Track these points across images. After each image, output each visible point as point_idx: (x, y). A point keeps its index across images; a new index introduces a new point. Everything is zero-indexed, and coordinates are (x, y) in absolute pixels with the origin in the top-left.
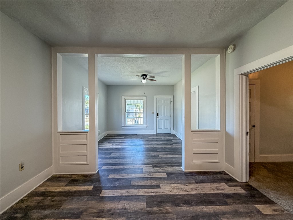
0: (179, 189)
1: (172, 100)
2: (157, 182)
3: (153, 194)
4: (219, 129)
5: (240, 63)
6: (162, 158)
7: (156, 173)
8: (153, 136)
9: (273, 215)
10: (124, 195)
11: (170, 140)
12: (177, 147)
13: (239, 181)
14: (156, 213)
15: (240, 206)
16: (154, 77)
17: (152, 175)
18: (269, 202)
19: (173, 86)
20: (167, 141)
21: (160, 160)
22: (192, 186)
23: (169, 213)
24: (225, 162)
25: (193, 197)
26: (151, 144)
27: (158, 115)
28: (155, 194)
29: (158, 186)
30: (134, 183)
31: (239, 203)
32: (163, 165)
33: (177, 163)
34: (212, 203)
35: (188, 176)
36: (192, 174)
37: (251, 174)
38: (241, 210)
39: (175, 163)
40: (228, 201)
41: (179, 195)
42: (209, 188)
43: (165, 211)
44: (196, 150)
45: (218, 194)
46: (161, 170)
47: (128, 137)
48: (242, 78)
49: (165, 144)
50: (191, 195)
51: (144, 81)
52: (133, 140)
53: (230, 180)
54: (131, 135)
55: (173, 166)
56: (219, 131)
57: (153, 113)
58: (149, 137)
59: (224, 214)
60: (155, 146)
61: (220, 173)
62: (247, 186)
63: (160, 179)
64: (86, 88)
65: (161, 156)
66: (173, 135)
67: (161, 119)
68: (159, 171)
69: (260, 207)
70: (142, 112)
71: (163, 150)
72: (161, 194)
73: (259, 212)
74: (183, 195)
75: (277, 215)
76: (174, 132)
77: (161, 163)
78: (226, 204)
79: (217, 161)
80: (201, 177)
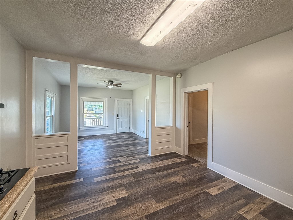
0: (151, 166)
1: (131, 103)
2: (135, 165)
3: (135, 172)
4: (172, 125)
5: (184, 86)
6: (131, 151)
7: (131, 160)
8: (114, 135)
9: (199, 166)
10: (114, 177)
11: (132, 137)
12: (139, 141)
13: (183, 155)
14: (143, 180)
15: (185, 166)
16: (121, 84)
17: (129, 162)
18: (197, 162)
19: (132, 91)
20: (129, 138)
21: (130, 152)
22: (159, 163)
23: (150, 178)
24: (175, 146)
25: (161, 168)
26: (116, 142)
27: (118, 116)
28: (136, 172)
29: (137, 167)
30: (117, 169)
31: (185, 165)
32: (134, 155)
33: (144, 152)
34: (172, 168)
35: (154, 158)
36: (156, 156)
37: (189, 151)
38: (186, 168)
39: (143, 152)
40: (179, 165)
41: (153, 169)
42: (168, 162)
43: (147, 178)
44: (158, 141)
45: (174, 163)
46: (134, 158)
47: (88, 138)
48: (185, 95)
49: (129, 141)
50: (160, 167)
51: (111, 87)
52: (96, 140)
53: (178, 156)
54: (91, 136)
55: (142, 155)
56: (172, 127)
57: (113, 114)
58: (111, 137)
59: (178, 171)
60: (120, 143)
61: (172, 153)
62: (187, 157)
63: (136, 163)
64: (48, 90)
65: (129, 149)
66: (132, 133)
67: (121, 120)
68: (133, 159)
69: (193, 165)
70: (102, 114)
71: (129, 145)
72: (140, 170)
73: (193, 167)
74: (155, 168)
75: (200, 166)
76: (133, 131)
77: (132, 154)
78: (179, 167)
79: (171, 146)
80: (162, 158)
